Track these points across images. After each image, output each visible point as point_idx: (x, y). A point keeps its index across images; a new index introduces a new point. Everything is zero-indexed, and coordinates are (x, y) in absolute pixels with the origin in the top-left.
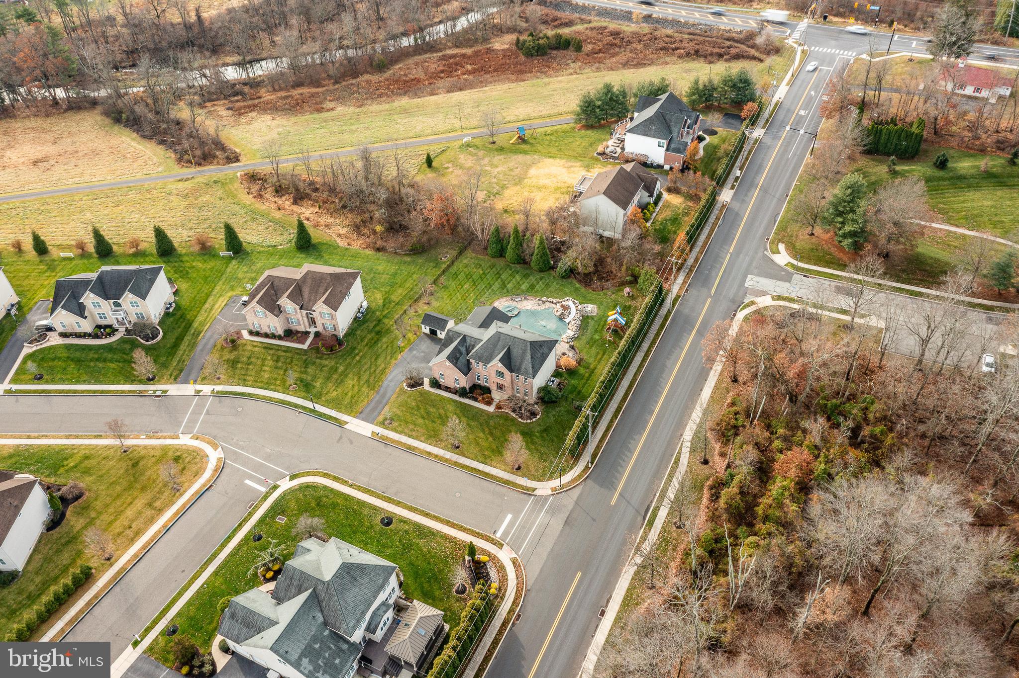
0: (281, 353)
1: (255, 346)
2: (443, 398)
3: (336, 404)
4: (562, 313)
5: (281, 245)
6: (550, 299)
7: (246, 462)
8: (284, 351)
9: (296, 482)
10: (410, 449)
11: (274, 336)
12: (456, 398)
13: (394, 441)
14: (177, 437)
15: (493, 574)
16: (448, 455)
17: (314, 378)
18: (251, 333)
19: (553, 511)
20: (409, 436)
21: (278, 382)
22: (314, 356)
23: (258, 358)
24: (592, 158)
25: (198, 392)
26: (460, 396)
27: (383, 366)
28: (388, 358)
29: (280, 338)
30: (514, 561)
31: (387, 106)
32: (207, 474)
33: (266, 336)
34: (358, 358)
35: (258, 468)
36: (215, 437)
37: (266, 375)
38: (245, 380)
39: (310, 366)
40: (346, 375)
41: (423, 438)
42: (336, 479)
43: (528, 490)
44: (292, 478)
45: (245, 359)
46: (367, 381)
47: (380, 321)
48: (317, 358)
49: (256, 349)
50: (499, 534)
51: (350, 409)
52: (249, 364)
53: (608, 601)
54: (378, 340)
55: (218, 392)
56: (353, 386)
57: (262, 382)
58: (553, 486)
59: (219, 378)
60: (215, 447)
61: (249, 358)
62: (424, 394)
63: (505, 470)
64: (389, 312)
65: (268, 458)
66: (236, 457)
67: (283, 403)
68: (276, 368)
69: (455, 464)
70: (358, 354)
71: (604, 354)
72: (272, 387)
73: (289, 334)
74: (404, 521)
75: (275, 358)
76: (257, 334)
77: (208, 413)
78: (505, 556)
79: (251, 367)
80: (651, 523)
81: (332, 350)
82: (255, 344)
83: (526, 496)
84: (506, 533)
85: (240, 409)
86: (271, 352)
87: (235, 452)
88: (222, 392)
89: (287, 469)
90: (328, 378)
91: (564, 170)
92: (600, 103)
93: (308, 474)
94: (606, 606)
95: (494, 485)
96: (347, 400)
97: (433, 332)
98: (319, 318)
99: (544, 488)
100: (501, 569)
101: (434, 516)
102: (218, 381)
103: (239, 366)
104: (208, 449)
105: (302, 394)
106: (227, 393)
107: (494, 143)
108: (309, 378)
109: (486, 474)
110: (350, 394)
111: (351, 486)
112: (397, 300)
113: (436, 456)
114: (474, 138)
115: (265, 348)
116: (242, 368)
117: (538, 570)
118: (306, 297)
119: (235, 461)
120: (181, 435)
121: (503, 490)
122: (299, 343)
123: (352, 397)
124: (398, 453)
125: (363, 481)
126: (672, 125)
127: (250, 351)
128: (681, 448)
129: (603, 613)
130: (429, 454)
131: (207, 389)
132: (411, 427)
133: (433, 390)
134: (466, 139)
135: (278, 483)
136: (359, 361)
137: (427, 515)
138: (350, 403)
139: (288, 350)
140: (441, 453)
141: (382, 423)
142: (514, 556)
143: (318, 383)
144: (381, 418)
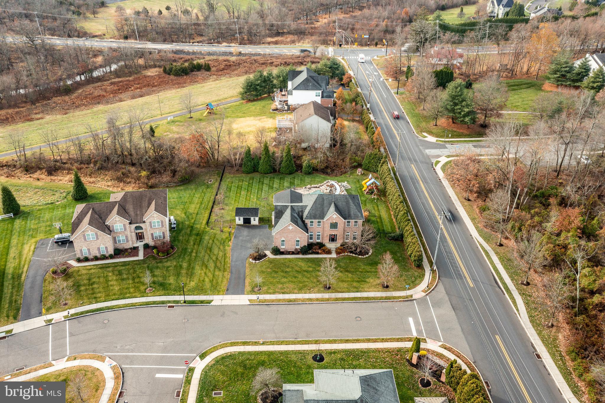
0: (119, 268)
1: (91, 269)
2: (290, 260)
3: (200, 289)
4: (331, 190)
5: (58, 201)
6: (313, 186)
7: (145, 360)
8: (122, 266)
9: (208, 359)
10: (290, 302)
11: (104, 257)
12: (300, 256)
13: (273, 301)
14: (51, 365)
16: (326, 296)
17: (164, 277)
18: (79, 260)
19: (437, 304)
20: (283, 293)
21: (132, 290)
22: (154, 262)
23: (99, 277)
24: (271, 113)
25: (49, 322)
26: (303, 254)
27: (221, 254)
28: (221, 247)
29: (111, 257)
30: (444, 347)
31: (89, 111)
32: (109, 384)
33: (96, 259)
34: (194, 254)
35: (161, 360)
36: (94, 351)
37: (116, 288)
38: (95, 298)
39: (155, 270)
40: (193, 268)
41: (296, 291)
42: (245, 343)
43: (407, 298)
44: (203, 356)
45: (86, 282)
46: (216, 266)
47: (192, 227)
48: (157, 263)
49: (93, 271)
50: (414, 334)
51: (215, 289)
52: (92, 284)
53: (534, 348)
54: (201, 239)
55: (72, 315)
56: (205, 273)
57: (115, 294)
58: (423, 288)
59: (66, 304)
60: (102, 359)
61: (89, 280)
62: (271, 261)
63: (379, 291)
64: (195, 221)
65: (165, 349)
66: (132, 360)
67: (147, 304)
68: (123, 280)
69: (337, 299)
70: (192, 252)
71: (378, 207)
72: (128, 295)
73: (118, 252)
74: (334, 352)
75: (117, 273)
76: (87, 259)
77: (71, 335)
78: (434, 346)
79: (95, 286)
80: (507, 289)
81: (168, 254)
82: (89, 267)
83: (409, 303)
84: (419, 331)
85: (106, 322)
86: (111, 269)
87: (127, 357)
88: (76, 314)
89: (191, 352)
90: (178, 275)
91: (258, 121)
92: (259, 82)
93: (215, 349)
94: (536, 351)
95: (380, 303)
96: (208, 285)
97: (247, 221)
98: (149, 228)
99: (418, 292)
100: (440, 355)
101: (354, 340)
102: (67, 307)
103: (83, 288)
104: (96, 364)
105: (163, 292)
106: (82, 313)
107: (191, 118)
108: (160, 279)
109: (367, 298)
110: (207, 280)
111: (263, 344)
112: (196, 212)
113: (317, 299)
114: (174, 117)
115: (101, 268)
116: (86, 290)
117: (467, 346)
118: (132, 213)
119: (132, 363)
120: (53, 362)
121: (389, 304)
122: (134, 256)
123: (211, 281)
124: (283, 308)
125: (271, 337)
126: (320, 82)
127: (86, 274)
128: (478, 242)
129: (538, 356)
130: (310, 300)
131: (58, 316)
132: (280, 286)
133: (278, 257)
134: (169, 119)
135: (191, 365)
136: (196, 257)
137: (347, 341)
138: (212, 285)
139: (125, 264)
140: (319, 296)
141: (252, 292)
142: (441, 343)
143: (172, 280)
144: (248, 288)
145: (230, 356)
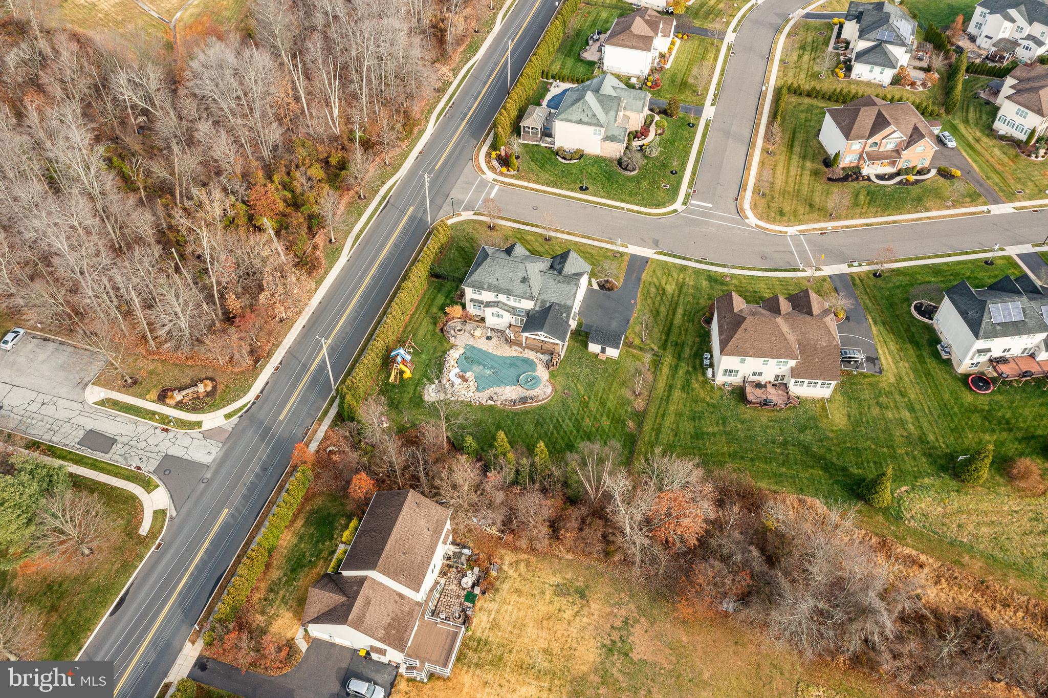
7: (721, 218)
9: (671, 208)
14: (800, 231)
15: (496, 164)
16: (553, 234)
17: (712, 287)
19: (458, 202)
20: (593, 245)
30: (483, 173)
32: (747, 205)
36: (766, 234)
37: (762, 286)
38: (781, 281)
42: (639, 213)
43: (480, 214)
44: (675, 211)
50: (497, 187)
55: (799, 271)
58: (460, 217)
59: (809, 281)
60: (757, 226)
65: (707, 223)
66: (734, 221)
72: (748, 278)
77: (792, 253)
78: (490, 176)
80: (384, 198)
83: (480, 210)
84: (492, 187)
87: (739, 224)
88: (795, 271)
89: (685, 217)
90: (697, 287)
93: (665, 214)
99: (467, 215)
100: (492, 168)
102: (807, 279)
104: (762, 224)
117: (465, 169)
119: (733, 219)
120: (798, 233)
135: (684, 207)
140: (559, 235)
141: (622, 254)
142: (484, 176)
143: (705, 283)
144: (626, 259)
145: (652, 206)
